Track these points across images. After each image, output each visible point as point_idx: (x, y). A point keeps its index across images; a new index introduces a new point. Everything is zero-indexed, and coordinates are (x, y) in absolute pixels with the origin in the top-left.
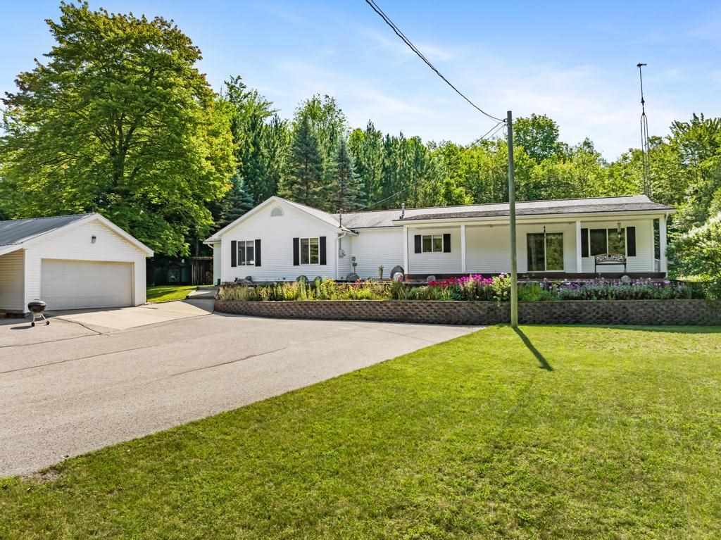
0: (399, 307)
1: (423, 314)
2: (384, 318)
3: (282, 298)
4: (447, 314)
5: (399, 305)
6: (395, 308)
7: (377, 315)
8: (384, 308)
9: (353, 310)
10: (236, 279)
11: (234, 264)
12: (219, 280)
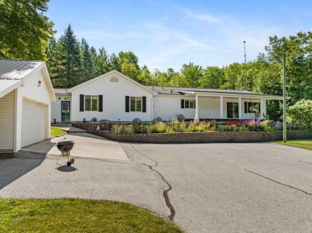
0: (229, 135)
1: (240, 138)
2: (222, 141)
4: (249, 138)
5: (228, 134)
6: (226, 136)
7: (218, 140)
8: (222, 136)
9: (206, 137)
10: (84, 119)
11: (82, 110)
12: (55, 120)
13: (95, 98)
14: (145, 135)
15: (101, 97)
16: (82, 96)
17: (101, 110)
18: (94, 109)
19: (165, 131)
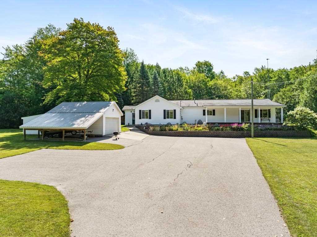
3: (172, 130)
10: (142, 123)
11: (140, 118)
12: (129, 124)
13: (147, 112)
14: (164, 132)
15: (150, 111)
16: (140, 111)
17: (150, 118)
18: (147, 118)
19: (177, 130)
